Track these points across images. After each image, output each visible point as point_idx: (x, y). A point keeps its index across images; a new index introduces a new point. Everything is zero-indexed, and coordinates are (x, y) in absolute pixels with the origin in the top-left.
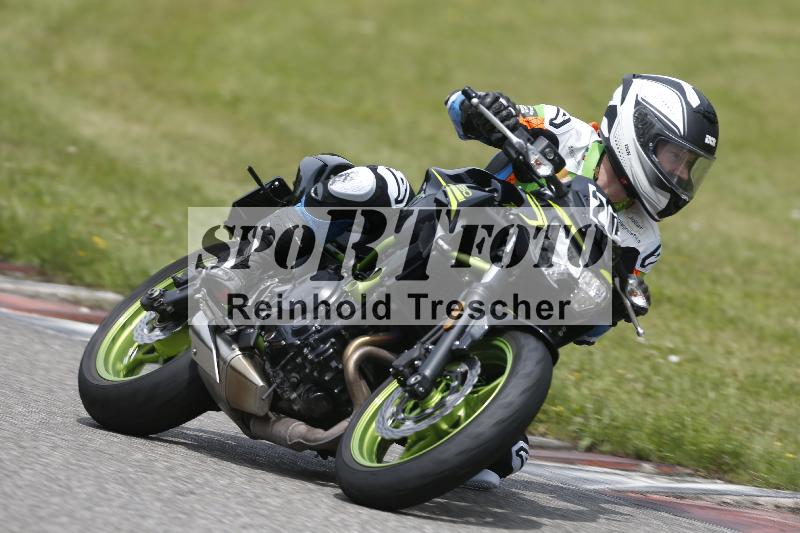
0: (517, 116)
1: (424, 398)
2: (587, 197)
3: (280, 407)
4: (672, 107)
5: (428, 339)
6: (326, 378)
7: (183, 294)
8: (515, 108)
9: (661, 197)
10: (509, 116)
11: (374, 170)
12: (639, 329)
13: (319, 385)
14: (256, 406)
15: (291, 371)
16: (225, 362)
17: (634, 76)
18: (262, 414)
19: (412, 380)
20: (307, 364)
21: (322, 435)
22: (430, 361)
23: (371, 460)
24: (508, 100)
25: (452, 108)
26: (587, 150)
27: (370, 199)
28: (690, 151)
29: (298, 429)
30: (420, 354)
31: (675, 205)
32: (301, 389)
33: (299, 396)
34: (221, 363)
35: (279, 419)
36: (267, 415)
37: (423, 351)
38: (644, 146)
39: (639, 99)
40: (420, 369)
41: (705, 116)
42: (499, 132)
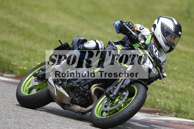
0: (134, 28)
1: (114, 100)
2: (153, 48)
3: (73, 102)
4: (170, 25)
5: (114, 85)
6: (86, 95)
7: (44, 73)
8: (133, 26)
9: (167, 48)
10: (132, 28)
11: (95, 41)
12: (164, 81)
13: (84, 97)
14: (67, 102)
15: (76, 93)
16: (58, 91)
17: (160, 17)
18: (69, 104)
19: (111, 96)
20: (80, 91)
21: (84, 109)
22: (115, 91)
23: (100, 116)
24: (132, 24)
25: (116, 26)
26: (148, 36)
27: (94, 49)
28: (175, 36)
29: (78, 108)
30: (112, 89)
31: (171, 50)
32: (79, 98)
33: (78, 99)
34: (57, 91)
35: (73, 105)
36: (70, 104)
37: (113, 88)
38: (163, 35)
39: (162, 23)
40: (112, 93)
41: (179, 27)
42: (130, 31)
